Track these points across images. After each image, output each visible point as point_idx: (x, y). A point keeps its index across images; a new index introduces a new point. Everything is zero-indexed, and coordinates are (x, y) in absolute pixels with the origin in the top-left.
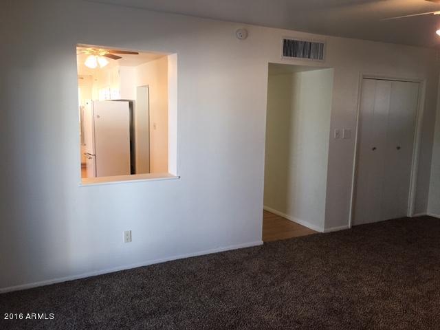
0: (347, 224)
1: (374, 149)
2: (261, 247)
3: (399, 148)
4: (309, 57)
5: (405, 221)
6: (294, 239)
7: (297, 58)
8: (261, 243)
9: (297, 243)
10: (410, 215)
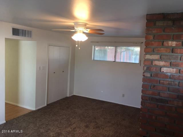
0: (45, 104)
1: (54, 73)
2: (5, 124)
3: (63, 72)
4: (25, 36)
5: (67, 98)
6: (21, 116)
7: (19, 36)
8: (5, 122)
9: (23, 118)
10: (68, 96)
